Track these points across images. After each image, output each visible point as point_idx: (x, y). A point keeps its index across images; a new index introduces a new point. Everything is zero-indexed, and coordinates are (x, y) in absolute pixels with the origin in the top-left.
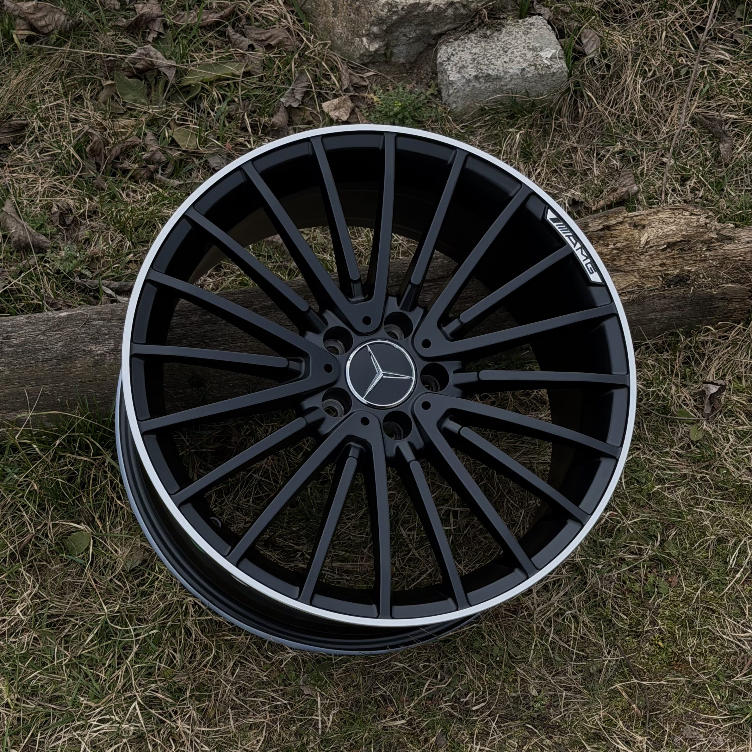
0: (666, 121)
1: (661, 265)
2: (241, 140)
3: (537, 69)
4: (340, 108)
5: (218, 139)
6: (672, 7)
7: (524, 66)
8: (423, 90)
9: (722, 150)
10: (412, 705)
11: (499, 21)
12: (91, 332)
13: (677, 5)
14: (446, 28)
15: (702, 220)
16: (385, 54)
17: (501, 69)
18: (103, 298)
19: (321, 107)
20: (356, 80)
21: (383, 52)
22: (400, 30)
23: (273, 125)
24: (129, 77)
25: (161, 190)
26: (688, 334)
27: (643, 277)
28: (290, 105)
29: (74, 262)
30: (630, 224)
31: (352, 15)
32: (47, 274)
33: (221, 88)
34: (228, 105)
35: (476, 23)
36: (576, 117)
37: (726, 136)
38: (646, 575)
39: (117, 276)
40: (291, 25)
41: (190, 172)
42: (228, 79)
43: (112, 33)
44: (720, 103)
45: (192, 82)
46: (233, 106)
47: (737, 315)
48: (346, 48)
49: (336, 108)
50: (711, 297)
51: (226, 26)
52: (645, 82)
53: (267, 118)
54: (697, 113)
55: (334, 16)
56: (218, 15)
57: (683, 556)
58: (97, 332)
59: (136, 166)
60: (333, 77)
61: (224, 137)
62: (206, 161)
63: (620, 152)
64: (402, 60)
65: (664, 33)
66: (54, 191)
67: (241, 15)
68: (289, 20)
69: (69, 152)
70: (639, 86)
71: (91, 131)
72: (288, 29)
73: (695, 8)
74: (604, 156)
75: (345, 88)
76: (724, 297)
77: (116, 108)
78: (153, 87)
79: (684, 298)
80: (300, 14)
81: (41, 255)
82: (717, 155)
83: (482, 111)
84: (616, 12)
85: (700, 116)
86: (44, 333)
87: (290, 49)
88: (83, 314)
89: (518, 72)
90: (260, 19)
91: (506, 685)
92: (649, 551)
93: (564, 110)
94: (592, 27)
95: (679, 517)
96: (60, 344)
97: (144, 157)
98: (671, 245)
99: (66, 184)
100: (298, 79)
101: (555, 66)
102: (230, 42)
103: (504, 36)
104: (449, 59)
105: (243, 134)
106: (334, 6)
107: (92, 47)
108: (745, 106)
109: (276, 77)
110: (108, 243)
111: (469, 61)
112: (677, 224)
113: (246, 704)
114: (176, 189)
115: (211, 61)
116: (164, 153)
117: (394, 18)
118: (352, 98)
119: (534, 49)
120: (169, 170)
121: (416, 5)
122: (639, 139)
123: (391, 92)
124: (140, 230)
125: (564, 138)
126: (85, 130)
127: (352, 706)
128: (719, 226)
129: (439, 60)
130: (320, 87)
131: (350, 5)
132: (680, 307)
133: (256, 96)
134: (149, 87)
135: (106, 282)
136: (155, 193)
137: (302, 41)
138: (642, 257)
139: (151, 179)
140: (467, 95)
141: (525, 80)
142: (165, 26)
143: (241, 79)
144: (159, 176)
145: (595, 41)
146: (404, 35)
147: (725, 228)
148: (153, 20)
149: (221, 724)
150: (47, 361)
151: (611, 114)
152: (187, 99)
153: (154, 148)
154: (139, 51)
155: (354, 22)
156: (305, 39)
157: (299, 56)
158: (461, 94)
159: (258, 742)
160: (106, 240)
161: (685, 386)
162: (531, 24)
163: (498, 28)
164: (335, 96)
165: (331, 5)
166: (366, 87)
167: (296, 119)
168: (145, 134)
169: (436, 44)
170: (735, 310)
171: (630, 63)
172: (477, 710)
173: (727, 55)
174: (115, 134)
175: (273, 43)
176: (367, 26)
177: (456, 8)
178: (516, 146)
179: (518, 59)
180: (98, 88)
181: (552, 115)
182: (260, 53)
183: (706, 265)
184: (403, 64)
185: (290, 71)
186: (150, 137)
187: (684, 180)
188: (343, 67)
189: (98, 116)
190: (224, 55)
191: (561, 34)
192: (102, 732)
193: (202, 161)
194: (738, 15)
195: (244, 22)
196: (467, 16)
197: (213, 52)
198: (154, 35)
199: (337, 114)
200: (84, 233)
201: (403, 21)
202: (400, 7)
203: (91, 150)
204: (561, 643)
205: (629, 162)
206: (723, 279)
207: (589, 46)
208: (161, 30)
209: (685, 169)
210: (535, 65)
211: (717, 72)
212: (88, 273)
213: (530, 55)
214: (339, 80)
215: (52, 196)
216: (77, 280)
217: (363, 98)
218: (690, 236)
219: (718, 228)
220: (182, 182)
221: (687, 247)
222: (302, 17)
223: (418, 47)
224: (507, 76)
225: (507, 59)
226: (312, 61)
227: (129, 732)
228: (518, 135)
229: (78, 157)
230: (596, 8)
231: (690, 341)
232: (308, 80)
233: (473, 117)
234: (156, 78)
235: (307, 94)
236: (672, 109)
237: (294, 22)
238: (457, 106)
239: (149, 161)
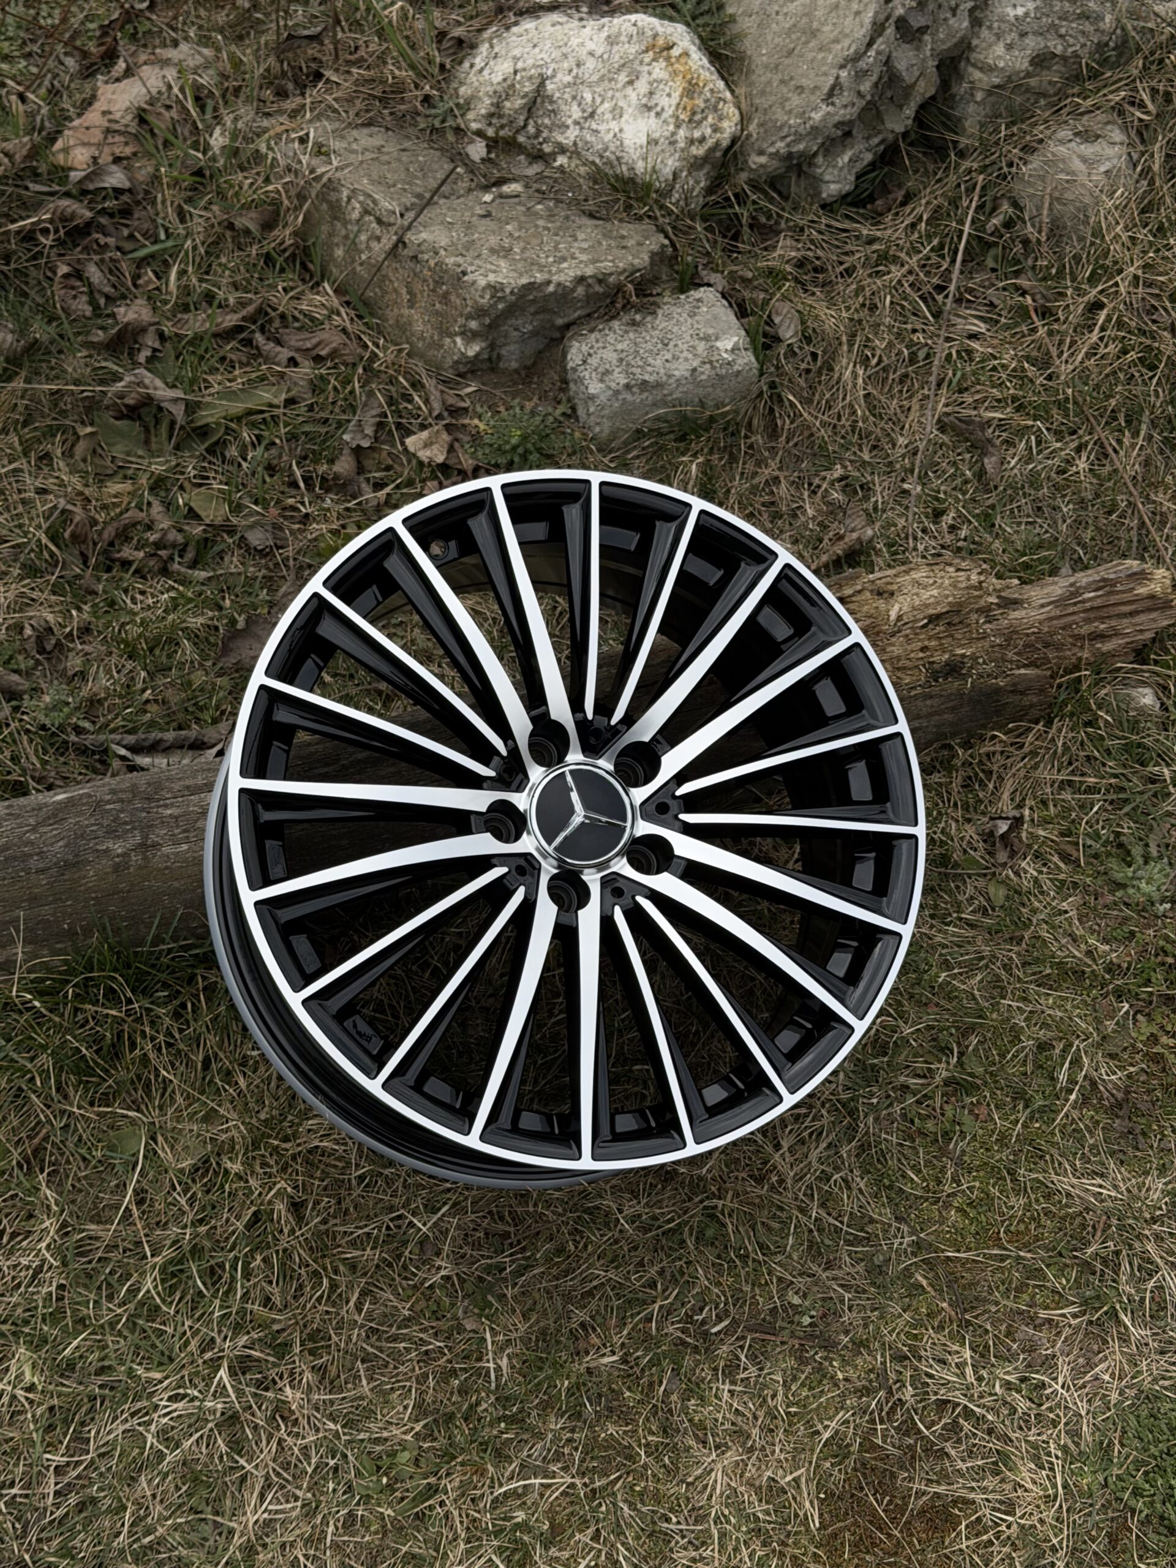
0: (902, 428)
1: (922, 649)
2: (291, 501)
3: (713, 368)
4: (432, 443)
5: (256, 503)
6: (895, 260)
7: (695, 364)
8: (550, 410)
9: (988, 467)
10: (625, 1332)
11: (651, 299)
12: (105, 822)
13: (903, 255)
14: (576, 315)
15: (974, 578)
16: (490, 359)
17: (662, 371)
18: (116, 764)
19: (403, 443)
20: (451, 401)
21: (486, 356)
22: (509, 322)
23: (336, 477)
24: (116, 418)
25: (181, 588)
26: (967, 745)
27: (898, 669)
28: (358, 446)
29: (66, 710)
30: (871, 591)
31: (438, 306)
32: (27, 731)
33: (253, 425)
34: (267, 449)
35: (619, 306)
36: (773, 432)
37: (993, 446)
38: (941, 1108)
39: (131, 725)
40: (348, 324)
41: (221, 555)
42: (262, 412)
43: (85, 353)
44: (977, 397)
45: (210, 420)
46: (274, 451)
47: (1035, 713)
48: (432, 352)
49: (427, 445)
50: (998, 690)
51: (253, 332)
52: (868, 373)
53: (325, 466)
54: (947, 414)
55: (411, 307)
56: (239, 316)
57: (991, 1074)
58: (114, 821)
59: (142, 554)
60: (417, 399)
61: (265, 499)
62: (242, 537)
63: (840, 480)
64: (514, 365)
65: (888, 298)
66: (23, 603)
67: (273, 314)
68: (344, 318)
69: (39, 540)
70: (860, 381)
71: (69, 507)
72: (344, 330)
73: (929, 259)
74: (819, 486)
75: (435, 413)
76: (1016, 689)
77: (102, 466)
78: (153, 430)
79: (960, 695)
80: (360, 306)
81: (14, 703)
82: (981, 474)
83: (639, 434)
84: (816, 270)
85: (951, 418)
86: (34, 829)
87: (350, 359)
88: (89, 796)
89: (687, 374)
90: (301, 317)
91: (757, 1291)
92: (942, 1071)
93: (755, 422)
94: (784, 298)
95: (980, 1017)
96: (61, 843)
97: (151, 539)
98: (934, 619)
99: (41, 591)
100: (365, 405)
101: (740, 361)
102: (260, 355)
103: (660, 322)
104: (585, 362)
105: (293, 492)
106: (409, 292)
107: (57, 377)
108: (1014, 399)
109: (333, 403)
110: (112, 677)
111: (615, 362)
112: (939, 587)
113: (382, 1351)
114: (203, 584)
115: (236, 386)
116: (180, 531)
117: (500, 306)
118: (448, 427)
119: (706, 338)
120: (190, 555)
121: (530, 287)
122: (866, 457)
123: (504, 414)
124: (157, 652)
125: (758, 464)
126: (61, 506)
127: (537, 1340)
128: (998, 584)
129: (571, 365)
130: (398, 413)
131: (434, 291)
132: (954, 708)
133: (306, 434)
134: (147, 430)
135: (117, 737)
136: (173, 594)
137: (366, 346)
138: (893, 640)
139: (165, 572)
140: (616, 413)
141: (699, 384)
142: (162, 337)
143: (282, 410)
144: (176, 566)
145: (791, 319)
146: (516, 329)
147: (1008, 587)
148: (144, 330)
149: (350, 1386)
150: (42, 871)
151: (824, 424)
152: (207, 444)
153: (165, 524)
154: (127, 379)
155: (441, 315)
156: (370, 344)
157: (365, 369)
158: (606, 412)
159: (406, 1408)
160: (108, 672)
161: (969, 821)
162: (699, 300)
163: (651, 309)
164: (423, 427)
165: (404, 291)
166: (466, 409)
167: (368, 463)
168: (149, 504)
169: (563, 338)
170: (1031, 706)
171: (845, 348)
172: (720, 1332)
173: (982, 325)
174: (104, 507)
175: (323, 353)
176: (461, 321)
177: (589, 285)
178: (691, 483)
179: (685, 354)
180: (71, 438)
181: (739, 432)
182: (306, 370)
183: (987, 644)
184: (516, 371)
185: (352, 392)
186: (157, 508)
187: (938, 515)
188: (430, 383)
189: (75, 479)
190: (254, 375)
191: (742, 311)
192: (175, 1414)
193: (236, 537)
194: (990, 263)
195: (277, 323)
196: (606, 295)
197: (237, 372)
198: (145, 354)
199: (428, 453)
200: (74, 663)
201: (513, 309)
202: (508, 291)
203: (73, 535)
204: (831, 1220)
205: (856, 492)
206: (1011, 662)
207: (783, 328)
208: (157, 345)
209: (937, 499)
210: (711, 362)
211: (970, 352)
212: (86, 725)
213: (701, 347)
214: (427, 401)
215: (21, 610)
216: (73, 738)
217: (464, 426)
218: (960, 604)
219: (999, 587)
220: (211, 574)
221: (956, 620)
222: (363, 311)
223: (538, 344)
224: (672, 381)
225: (669, 356)
226: (383, 376)
227: (214, 1412)
228: (694, 467)
229: (53, 548)
230: (788, 268)
231: (971, 756)
232: (380, 405)
233: (626, 443)
234: (155, 416)
235: (380, 426)
236: (909, 409)
237: (352, 320)
238: (602, 429)
239: (159, 545)
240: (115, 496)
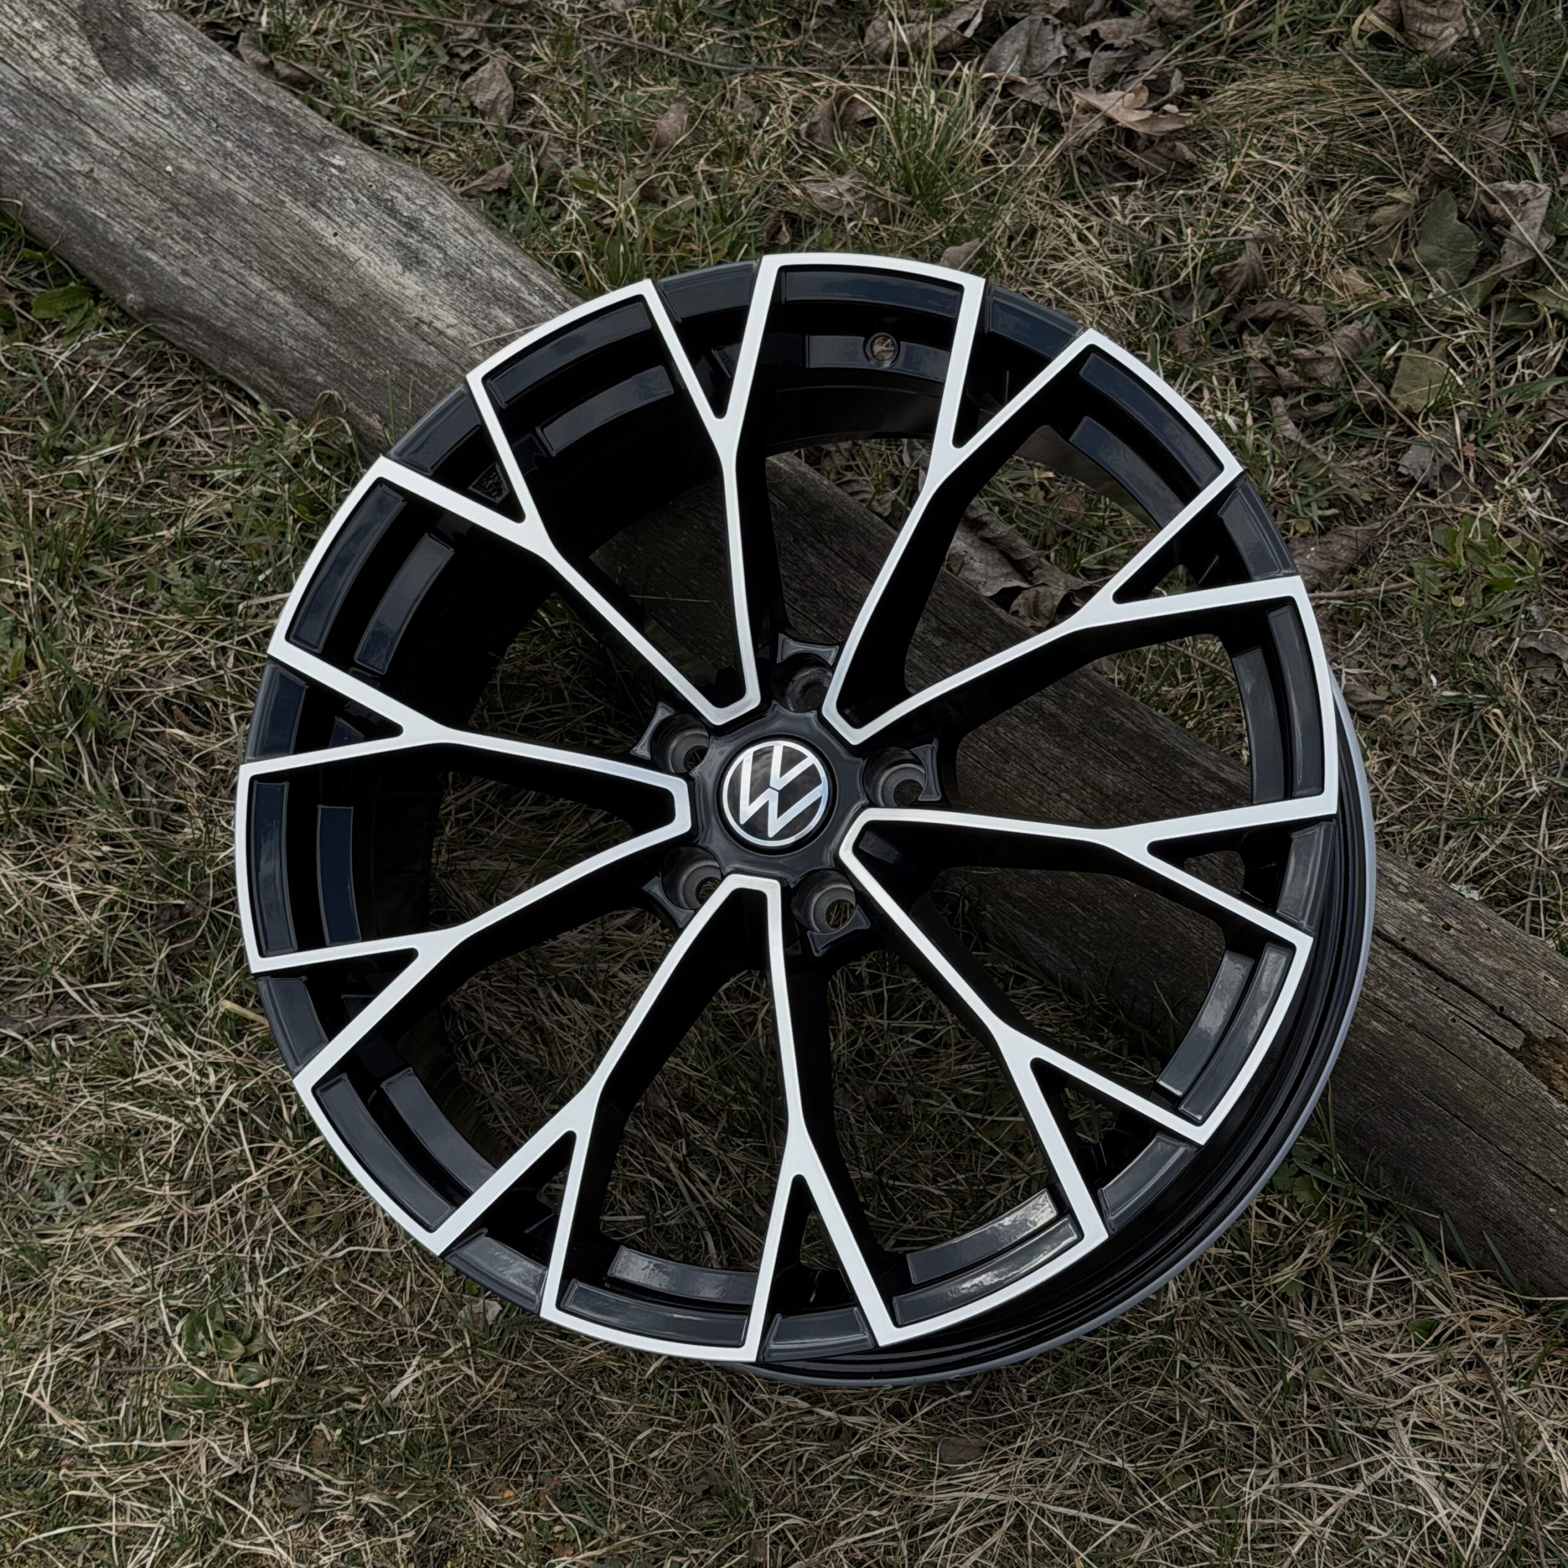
2: (1508, 459)
5: (1467, 426)
24: (1461, 218)
41: (1363, 441)
62: (1409, 446)
97: (1297, 351)
105: (1520, 451)
114: (1275, 441)
139: (1268, 397)
144: (1279, 400)
152: (1506, 324)
153: (1335, 353)
168: (1353, 320)
186: (1352, 330)
203: (1220, 272)
220: (1301, 441)
239: (1301, 365)
240: (1341, 287)
